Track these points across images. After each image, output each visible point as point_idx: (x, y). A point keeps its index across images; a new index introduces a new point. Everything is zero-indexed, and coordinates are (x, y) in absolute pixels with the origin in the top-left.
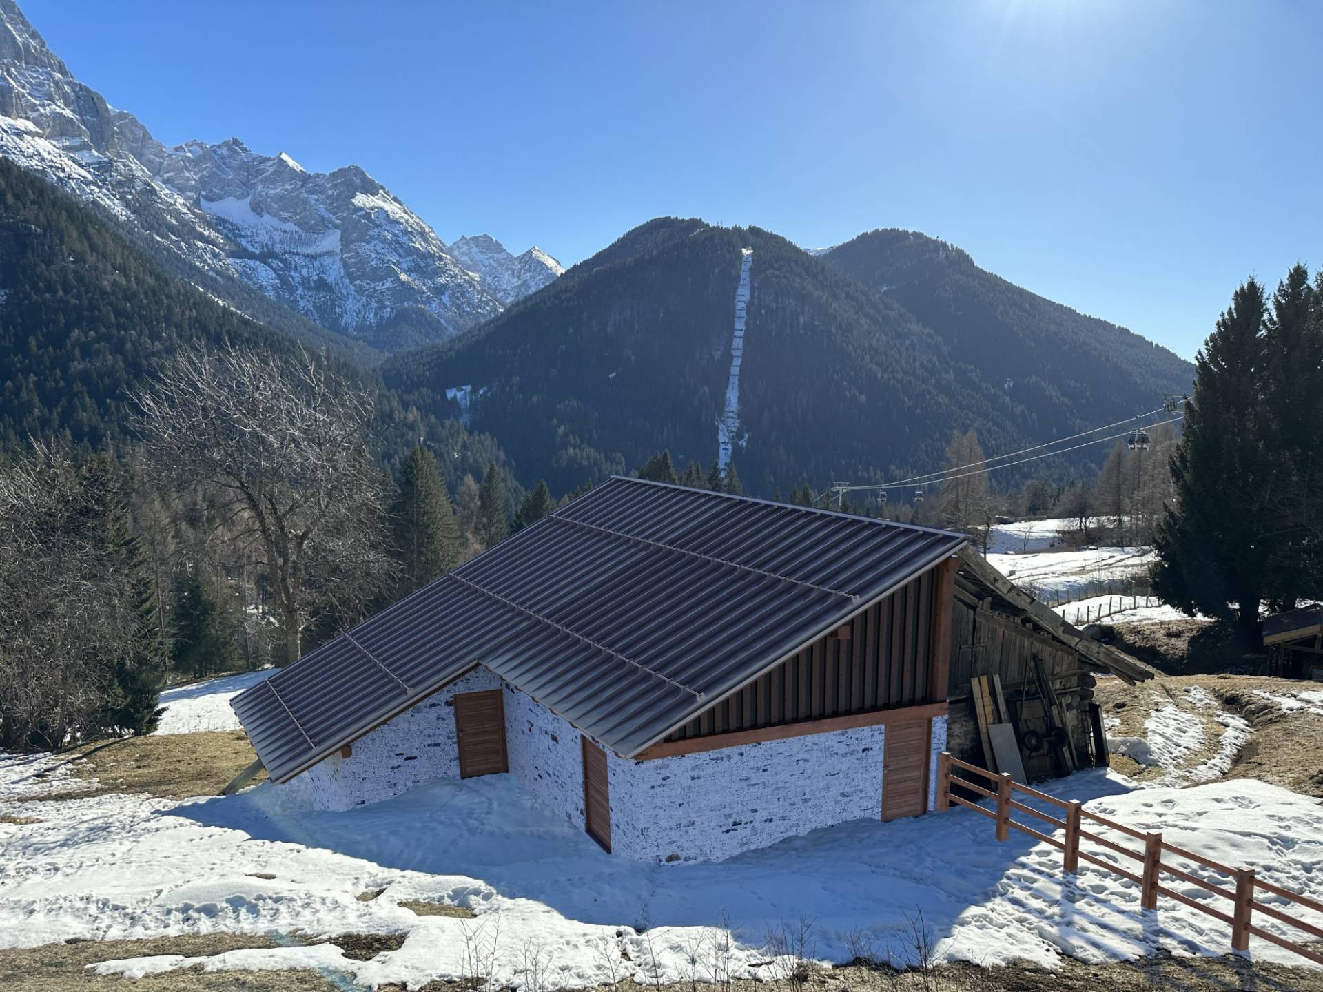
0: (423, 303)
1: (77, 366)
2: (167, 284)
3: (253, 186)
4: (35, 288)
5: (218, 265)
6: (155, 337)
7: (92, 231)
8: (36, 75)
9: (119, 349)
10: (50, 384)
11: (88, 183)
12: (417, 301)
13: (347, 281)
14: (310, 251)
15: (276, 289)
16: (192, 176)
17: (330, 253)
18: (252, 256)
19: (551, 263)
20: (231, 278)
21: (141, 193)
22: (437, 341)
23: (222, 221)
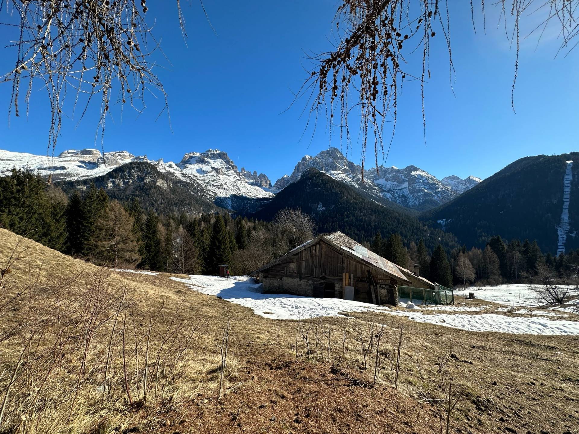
0: (432, 197)
1: (346, 220)
2: (364, 200)
3: (386, 175)
4: (339, 204)
5: (378, 194)
6: (361, 212)
7: (349, 191)
8: (341, 162)
9: (354, 216)
10: (341, 224)
11: (351, 181)
12: (430, 197)
13: (410, 194)
14: (400, 188)
15: (391, 198)
16: (372, 175)
17: (405, 188)
18: (386, 191)
19: (477, 180)
20: (381, 197)
21: (361, 181)
22: (437, 207)
23: (379, 184)
